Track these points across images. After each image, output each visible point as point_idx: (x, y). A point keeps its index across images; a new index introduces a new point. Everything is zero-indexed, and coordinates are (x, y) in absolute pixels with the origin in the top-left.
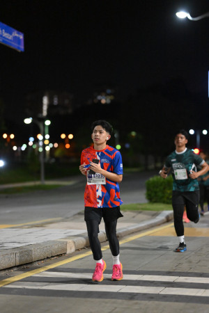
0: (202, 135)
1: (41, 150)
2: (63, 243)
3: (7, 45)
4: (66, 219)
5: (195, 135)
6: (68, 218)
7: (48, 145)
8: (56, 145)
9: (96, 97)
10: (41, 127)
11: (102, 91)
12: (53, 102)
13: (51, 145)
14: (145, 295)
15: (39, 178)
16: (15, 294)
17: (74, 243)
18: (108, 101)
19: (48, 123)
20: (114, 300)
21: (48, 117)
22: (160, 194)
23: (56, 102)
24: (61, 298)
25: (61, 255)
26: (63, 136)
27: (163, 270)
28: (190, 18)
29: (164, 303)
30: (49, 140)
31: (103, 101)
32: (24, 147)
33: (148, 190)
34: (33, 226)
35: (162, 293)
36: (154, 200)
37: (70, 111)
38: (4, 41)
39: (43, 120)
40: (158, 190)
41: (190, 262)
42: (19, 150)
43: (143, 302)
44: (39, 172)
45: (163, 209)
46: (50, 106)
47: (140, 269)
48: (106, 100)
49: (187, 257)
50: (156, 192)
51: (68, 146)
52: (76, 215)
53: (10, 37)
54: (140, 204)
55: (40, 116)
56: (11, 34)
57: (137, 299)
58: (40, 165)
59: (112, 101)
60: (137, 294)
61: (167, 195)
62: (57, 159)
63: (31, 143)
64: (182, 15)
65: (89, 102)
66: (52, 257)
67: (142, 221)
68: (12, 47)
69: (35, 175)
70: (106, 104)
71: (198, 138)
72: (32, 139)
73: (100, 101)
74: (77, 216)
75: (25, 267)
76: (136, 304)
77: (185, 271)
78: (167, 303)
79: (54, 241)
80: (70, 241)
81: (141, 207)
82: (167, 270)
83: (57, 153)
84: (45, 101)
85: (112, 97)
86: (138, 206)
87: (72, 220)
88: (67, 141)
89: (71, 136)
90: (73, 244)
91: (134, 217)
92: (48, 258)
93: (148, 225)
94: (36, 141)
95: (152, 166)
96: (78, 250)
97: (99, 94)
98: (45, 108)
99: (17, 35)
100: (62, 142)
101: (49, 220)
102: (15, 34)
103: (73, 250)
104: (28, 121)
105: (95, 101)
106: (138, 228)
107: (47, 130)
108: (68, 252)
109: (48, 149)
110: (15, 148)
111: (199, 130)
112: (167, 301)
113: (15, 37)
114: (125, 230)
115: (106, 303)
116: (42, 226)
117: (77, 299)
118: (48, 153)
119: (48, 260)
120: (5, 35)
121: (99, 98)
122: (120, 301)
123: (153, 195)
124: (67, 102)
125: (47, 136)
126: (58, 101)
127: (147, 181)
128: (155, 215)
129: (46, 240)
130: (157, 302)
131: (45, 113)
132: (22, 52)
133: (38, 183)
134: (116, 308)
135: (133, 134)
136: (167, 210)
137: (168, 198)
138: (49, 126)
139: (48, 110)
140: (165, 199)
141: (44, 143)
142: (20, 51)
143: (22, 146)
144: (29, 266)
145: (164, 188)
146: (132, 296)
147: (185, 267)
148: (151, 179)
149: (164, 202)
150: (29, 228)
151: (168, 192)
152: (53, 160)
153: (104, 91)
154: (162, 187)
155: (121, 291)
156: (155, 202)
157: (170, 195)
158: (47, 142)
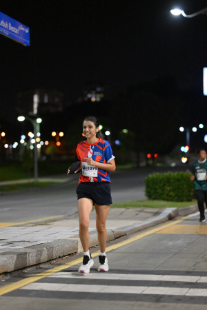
0: (191, 132)
1: (32, 147)
2: (74, 241)
3: (13, 39)
4: (68, 217)
5: (185, 132)
6: (70, 216)
7: (39, 143)
8: (47, 143)
9: (86, 96)
10: (34, 124)
11: (92, 89)
12: (43, 100)
13: (42, 143)
14: (170, 296)
15: (32, 176)
16: (32, 296)
18: (98, 99)
19: (39, 120)
20: (139, 303)
21: (39, 115)
22: (160, 191)
23: (46, 100)
24: (83, 301)
25: (72, 255)
26: (54, 134)
27: (182, 270)
28: (184, 15)
29: (193, 306)
30: (40, 137)
31: (93, 99)
32: (15, 145)
33: (148, 187)
34: (37, 224)
35: (187, 295)
36: (153, 197)
37: (60, 109)
38: (10, 35)
39: (35, 118)
40: (157, 187)
41: (206, 261)
42: (11, 147)
43: (170, 304)
44: (33, 169)
45: (165, 207)
46: (41, 104)
47: (157, 269)
48: (96, 97)
49: (202, 256)
50: (155, 189)
51: (58, 144)
53: (16, 31)
54: (141, 201)
55: (30, 114)
56: (17, 28)
57: (164, 302)
58: (33, 162)
59: (101, 99)
60: (162, 296)
61: (166, 192)
62: (48, 157)
63: (22, 141)
64: (177, 12)
65: (80, 100)
66: (64, 256)
67: (147, 218)
68: (18, 41)
69: (29, 173)
70: (96, 102)
71: (188, 135)
72: (23, 137)
73: (90, 99)
76: (164, 306)
77: (205, 271)
78: (197, 306)
79: (64, 240)
81: (142, 204)
82: (186, 269)
83: (48, 151)
84: (36, 99)
85: (102, 95)
86: (140, 203)
87: (75, 218)
88: (58, 139)
89: (61, 134)
91: (137, 214)
92: (60, 257)
93: (154, 223)
94: (28, 139)
95: (143, 164)
97: (89, 92)
98: (35, 106)
99: (23, 29)
100: (52, 140)
101: (51, 218)
102: (21, 28)
104: (21, 119)
105: (86, 99)
106: (143, 226)
107: (38, 128)
108: (79, 251)
109: (39, 146)
110: (6, 146)
111: (188, 127)
112: (195, 303)
113: (21, 31)
114: (132, 228)
115: (133, 306)
116: (46, 224)
117: (101, 301)
118: (39, 151)
119: (60, 259)
120: (12, 28)
121: (89, 96)
122: (146, 304)
123: (152, 192)
124: (57, 100)
125: (39, 134)
126: (48, 99)
127: (146, 178)
128: (156, 214)
129: (56, 239)
130: (185, 305)
131: (35, 111)
132: (27, 46)
133: (32, 180)
135: (125, 131)
136: (169, 207)
137: (167, 195)
138: (41, 124)
139: (39, 108)
140: (165, 196)
141: (35, 140)
142: (25, 45)
143: (13, 144)
144: (41, 266)
145: (164, 185)
146: (158, 298)
147: (203, 266)
148: (150, 176)
149: (164, 199)
150: (33, 226)
151: (168, 188)
152: (44, 158)
153: (94, 89)
154: (162, 184)
155: (144, 293)
156: (155, 199)
157: (170, 191)
158: (38, 140)
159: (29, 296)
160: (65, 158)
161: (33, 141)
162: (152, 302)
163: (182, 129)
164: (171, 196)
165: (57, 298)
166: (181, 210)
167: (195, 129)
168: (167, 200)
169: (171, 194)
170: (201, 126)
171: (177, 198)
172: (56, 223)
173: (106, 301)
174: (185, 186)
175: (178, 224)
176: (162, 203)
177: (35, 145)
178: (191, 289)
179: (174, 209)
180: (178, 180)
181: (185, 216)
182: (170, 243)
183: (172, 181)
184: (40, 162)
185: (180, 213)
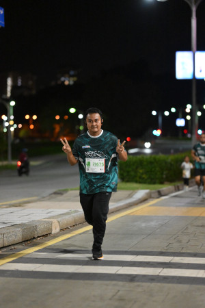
0: (164, 116)
1: (5, 130)
2: (49, 222)
4: (42, 199)
6: (44, 197)
7: (12, 126)
8: (20, 126)
9: (60, 79)
10: (8, 107)
11: (65, 73)
12: (17, 83)
13: (15, 126)
14: (144, 276)
15: (6, 158)
16: (6, 276)
17: (59, 222)
18: (72, 83)
19: (13, 103)
20: (114, 282)
21: (12, 98)
22: (132, 173)
23: (19, 83)
24: (59, 280)
25: (47, 235)
26: (27, 117)
27: (155, 250)
29: (167, 286)
30: (14, 120)
31: (67, 83)
34: (11, 206)
35: (161, 274)
36: (126, 180)
37: (34, 92)
39: (9, 100)
40: (131, 169)
41: (180, 242)
43: (144, 284)
44: (6, 152)
45: (138, 189)
46: (14, 87)
47: (131, 250)
48: (69, 81)
49: (176, 236)
50: (128, 172)
51: (32, 127)
52: (51, 194)
55: (4, 96)
57: (138, 281)
58: (7, 145)
59: (75, 82)
60: (137, 276)
61: (139, 174)
62: (22, 139)
65: (53, 83)
66: (38, 237)
67: (120, 200)
69: (3, 155)
70: (69, 85)
71: (160, 119)
73: (63, 82)
74: (53, 195)
75: (13, 247)
76: (138, 286)
77: (178, 251)
78: (170, 285)
79: (38, 221)
80: (54, 220)
82: (159, 250)
83: (22, 134)
84: (9, 82)
85: (75, 79)
87: (49, 200)
88: (31, 122)
89: (35, 117)
90: (57, 224)
92: (34, 238)
93: (127, 204)
94: (1, 122)
96: (63, 230)
97: (63, 76)
98: (9, 89)
100: (26, 123)
101: (26, 199)
103: (58, 230)
105: (59, 82)
106: (117, 208)
107: (11, 111)
108: (53, 232)
109: (12, 129)
111: (161, 111)
112: (169, 283)
115: (107, 285)
116: (20, 206)
117: (77, 281)
118: (12, 134)
119: (34, 240)
121: (63, 79)
122: (121, 283)
123: (125, 174)
124: (30, 83)
125: (12, 117)
126: (22, 82)
128: (130, 196)
130: (159, 284)
131: (9, 94)
133: (5, 163)
134: (119, 291)
136: (142, 189)
137: (140, 178)
138: (14, 106)
139: (12, 91)
140: (138, 179)
141: (9, 123)
144: (16, 247)
145: (137, 168)
146: (132, 278)
147: (175, 247)
149: (136, 182)
150: (7, 208)
151: (141, 171)
152: (18, 141)
153: (68, 73)
154: (134, 167)
155: (118, 273)
156: (128, 181)
157: (142, 174)
158: (12, 123)
159: (4, 276)
160: (38, 140)
161: (6, 124)
162: (126, 281)
163: (154, 113)
164: (144, 178)
165: (32, 278)
166: (154, 193)
167: (167, 113)
168: (140, 183)
169: (144, 176)
170: (173, 110)
171: (149, 180)
172: (30, 205)
173: (81, 281)
174: (157, 169)
175: (150, 206)
176: (135, 185)
177: (8, 128)
178: (165, 269)
179: (147, 191)
180: (151, 163)
181: (158, 198)
182: (143, 225)
183: (145, 163)
184: (13, 145)
185: (153, 195)
